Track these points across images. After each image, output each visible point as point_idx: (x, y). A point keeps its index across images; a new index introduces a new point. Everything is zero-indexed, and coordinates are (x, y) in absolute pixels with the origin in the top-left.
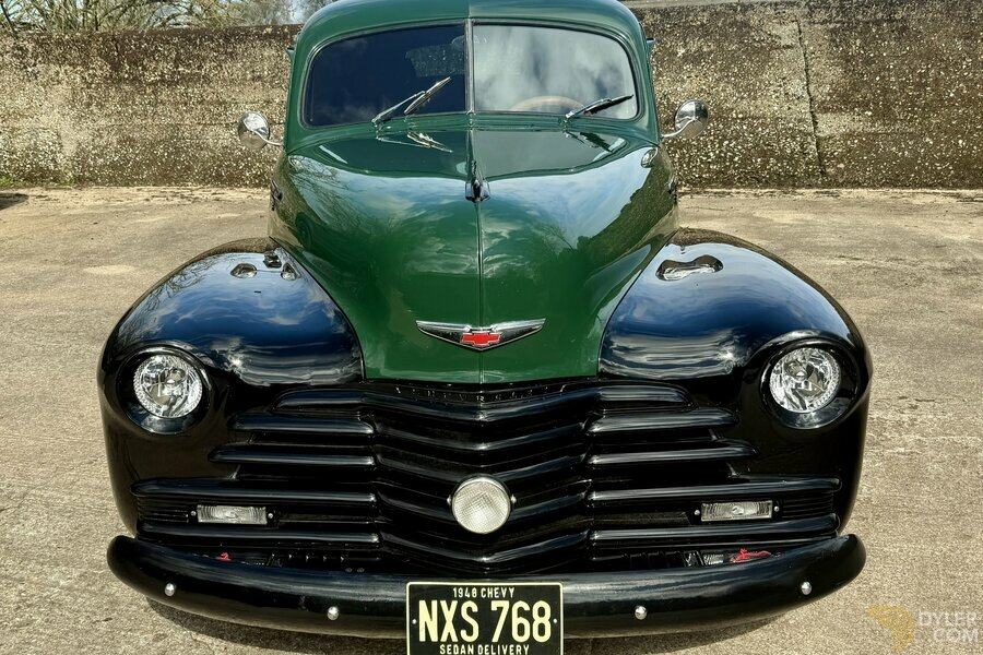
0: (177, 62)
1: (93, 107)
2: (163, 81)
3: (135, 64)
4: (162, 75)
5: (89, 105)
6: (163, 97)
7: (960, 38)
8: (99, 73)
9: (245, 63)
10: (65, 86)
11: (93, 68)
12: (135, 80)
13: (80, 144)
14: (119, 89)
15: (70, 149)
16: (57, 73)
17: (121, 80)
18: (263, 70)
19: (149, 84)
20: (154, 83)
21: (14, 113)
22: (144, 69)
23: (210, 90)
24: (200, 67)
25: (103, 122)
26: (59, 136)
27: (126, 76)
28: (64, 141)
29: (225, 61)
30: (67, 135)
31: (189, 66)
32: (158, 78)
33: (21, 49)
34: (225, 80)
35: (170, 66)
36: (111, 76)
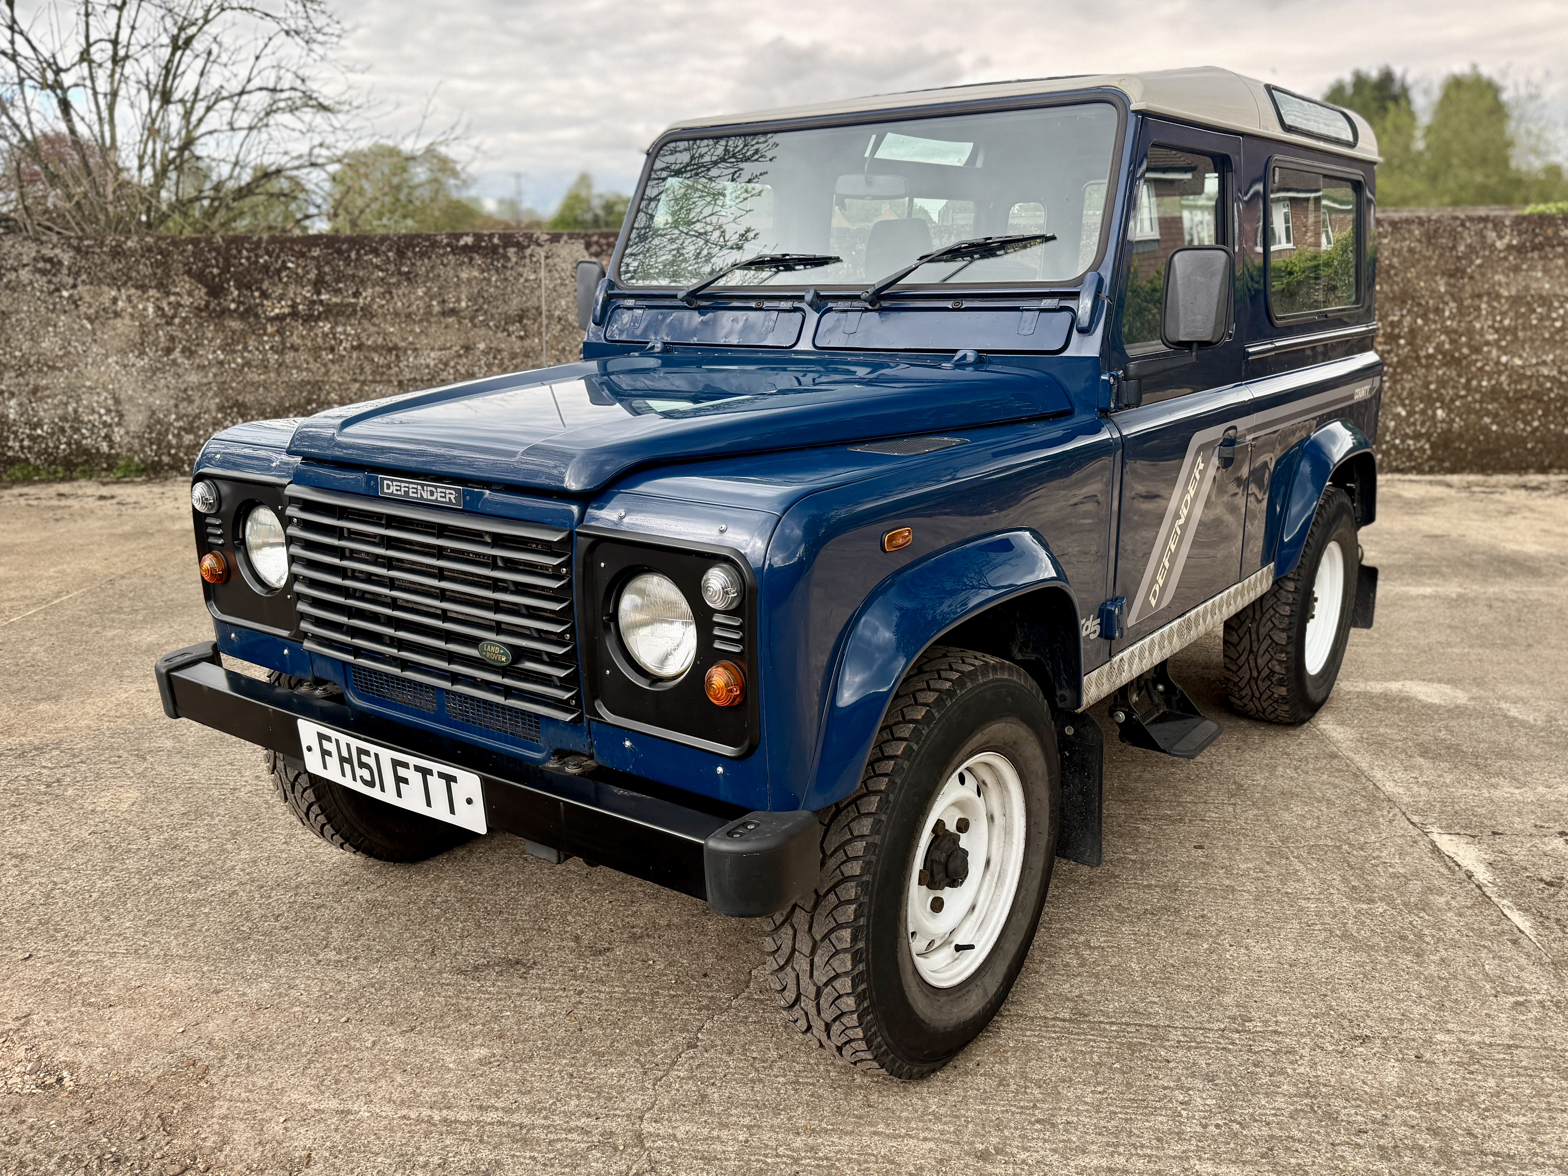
0: (318, 284)
1: (177, 354)
2: (294, 314)
3: (249, 287)
4: (294, 306)
5: (169, 351)
6: (296, 340)
7: (1443, 274)
8: (186, 300)
9: (429, 289)
10: (127, 320)
11: (178, 294)
12: (248, 313)
13: (154, 413)
14: (220, 327)
15: (136, 420)
16: (115, 301)
17: (225, 312)
18: (459, 300)
19: (271, 320)
20: (280, 318)
21: (38, 362)
22: (265, 295)
23: (372, 329)
24: (356, 295)
25: (193, 378)
26: (117, 401)
27: (233, 306)
28: (126, 407)
29: (398, 285)
30: (131, 399)
31: (338, 291)
32: (286, 310)
33: (50, 260)
34: (397, 314)
35: (307, 291)
36: (207, 305)
